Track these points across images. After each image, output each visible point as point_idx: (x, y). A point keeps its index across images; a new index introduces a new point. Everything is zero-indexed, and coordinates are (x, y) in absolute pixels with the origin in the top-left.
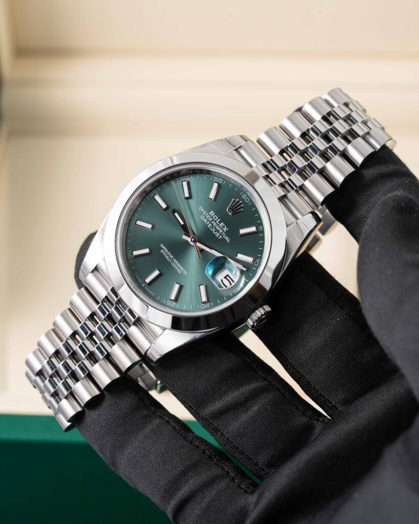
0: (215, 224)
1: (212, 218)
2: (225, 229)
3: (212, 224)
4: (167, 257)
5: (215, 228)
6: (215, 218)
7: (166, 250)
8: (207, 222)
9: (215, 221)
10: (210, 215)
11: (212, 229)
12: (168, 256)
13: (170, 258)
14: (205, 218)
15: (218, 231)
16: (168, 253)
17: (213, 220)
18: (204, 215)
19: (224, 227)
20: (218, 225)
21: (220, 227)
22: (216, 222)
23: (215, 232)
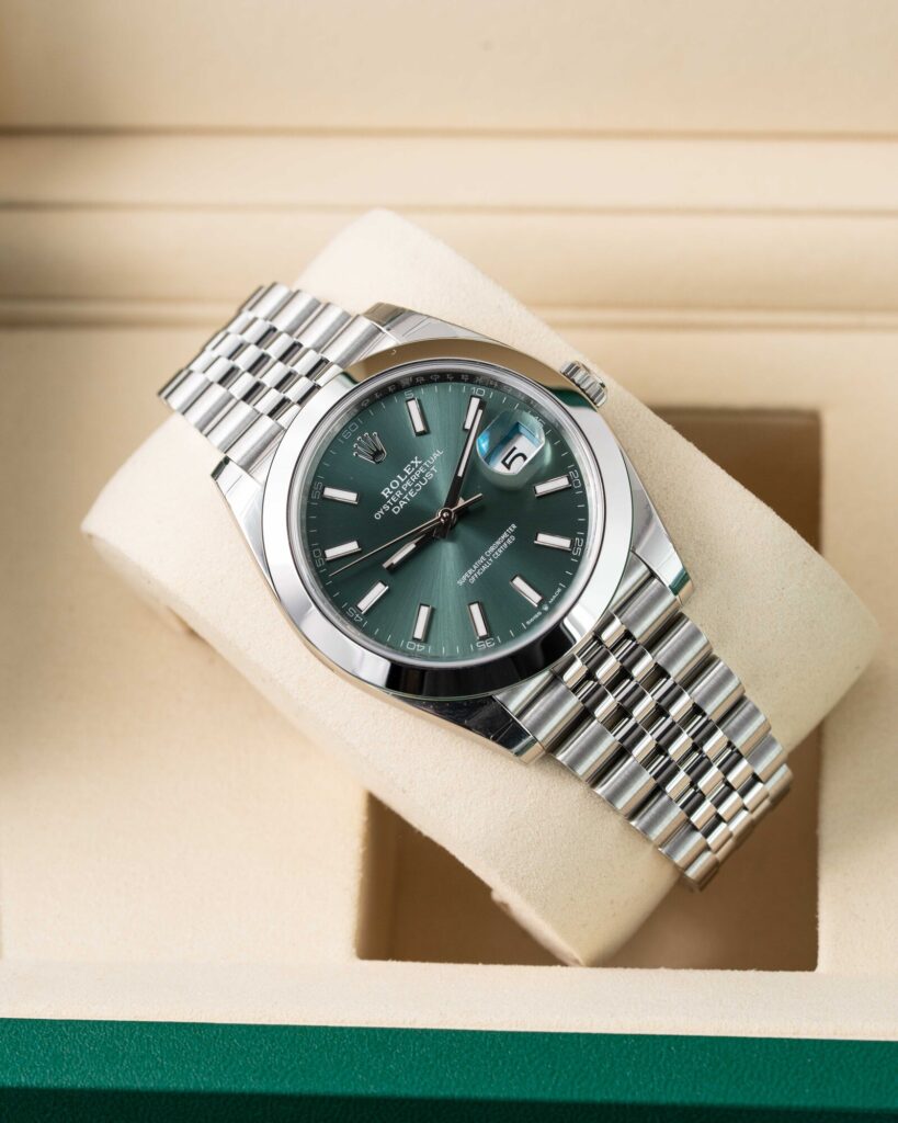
0: (408, 483)
1: (395, 491)
2: (416, 462)
3: (409, 488)
4: (484, 568)
5: (417, 481)
6: (395, 485)
7: (470, 571)
8: (405, 500)
9: (401, 484)
10: (390, 495)
11: (418, 487)
12: (481, 566)
13: (485, 562)
14: (397, 504)
15: (422, 475)
16: (475, 567)
17: (400, 488)
18: (391, 507)
19: (413, 465)
20: (409, 477)
21: (413, 473)
22: (405, 482)
23: (424, 481)
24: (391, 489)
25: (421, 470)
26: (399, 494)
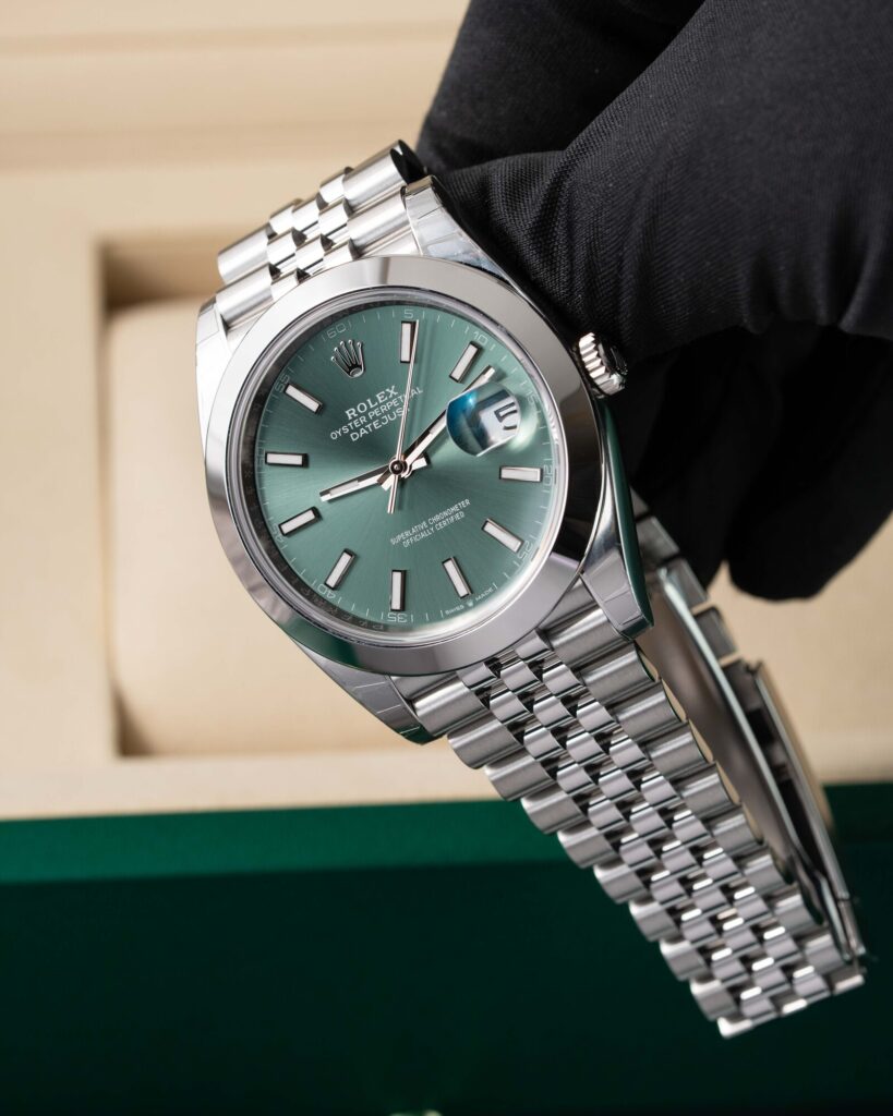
0: (376, 412)
1: (360, 415)
2: (392, 392)
3: (375, 418)
4: (423, 535)
5: (386, 413)
6: (362, 408)
7: (407, 533)
8: (367, 429)
9: (369, 410)
10: (354, 418)
11: (384, 420)
12: (419, 532)
13: (425, 529)
14: (357, 430)
15: (393, 408)
16: (414, 531)
17: (366, 414)
18: (351, 431)
19: (387, 394)
20: (379, 405)
21: (384, 403)
22: (373, 409)
23: (392, 416)
24: (357, 412)
25: (394, 402)
26: (363, 420)
